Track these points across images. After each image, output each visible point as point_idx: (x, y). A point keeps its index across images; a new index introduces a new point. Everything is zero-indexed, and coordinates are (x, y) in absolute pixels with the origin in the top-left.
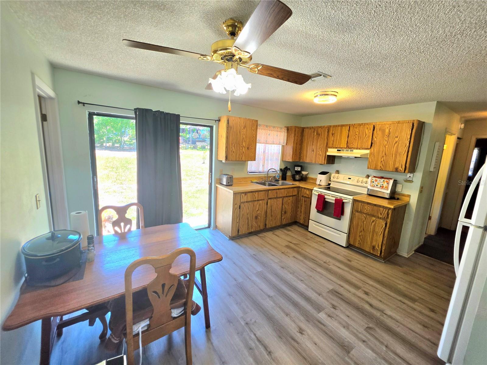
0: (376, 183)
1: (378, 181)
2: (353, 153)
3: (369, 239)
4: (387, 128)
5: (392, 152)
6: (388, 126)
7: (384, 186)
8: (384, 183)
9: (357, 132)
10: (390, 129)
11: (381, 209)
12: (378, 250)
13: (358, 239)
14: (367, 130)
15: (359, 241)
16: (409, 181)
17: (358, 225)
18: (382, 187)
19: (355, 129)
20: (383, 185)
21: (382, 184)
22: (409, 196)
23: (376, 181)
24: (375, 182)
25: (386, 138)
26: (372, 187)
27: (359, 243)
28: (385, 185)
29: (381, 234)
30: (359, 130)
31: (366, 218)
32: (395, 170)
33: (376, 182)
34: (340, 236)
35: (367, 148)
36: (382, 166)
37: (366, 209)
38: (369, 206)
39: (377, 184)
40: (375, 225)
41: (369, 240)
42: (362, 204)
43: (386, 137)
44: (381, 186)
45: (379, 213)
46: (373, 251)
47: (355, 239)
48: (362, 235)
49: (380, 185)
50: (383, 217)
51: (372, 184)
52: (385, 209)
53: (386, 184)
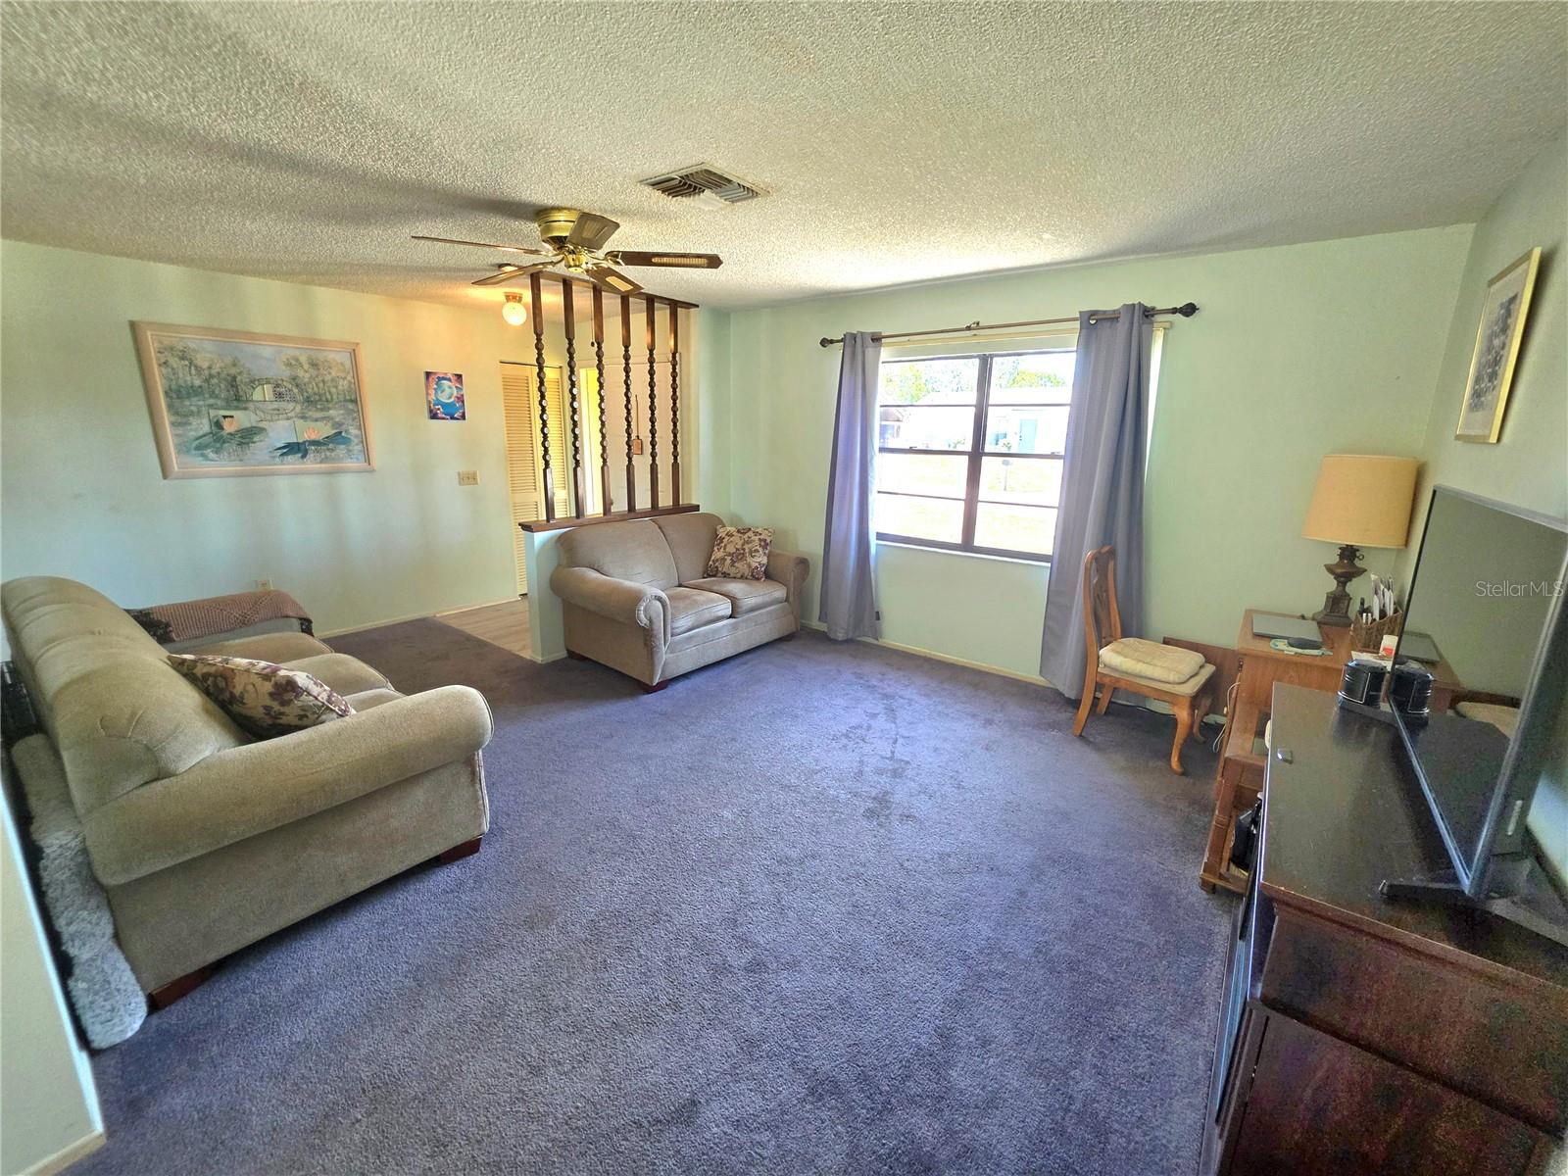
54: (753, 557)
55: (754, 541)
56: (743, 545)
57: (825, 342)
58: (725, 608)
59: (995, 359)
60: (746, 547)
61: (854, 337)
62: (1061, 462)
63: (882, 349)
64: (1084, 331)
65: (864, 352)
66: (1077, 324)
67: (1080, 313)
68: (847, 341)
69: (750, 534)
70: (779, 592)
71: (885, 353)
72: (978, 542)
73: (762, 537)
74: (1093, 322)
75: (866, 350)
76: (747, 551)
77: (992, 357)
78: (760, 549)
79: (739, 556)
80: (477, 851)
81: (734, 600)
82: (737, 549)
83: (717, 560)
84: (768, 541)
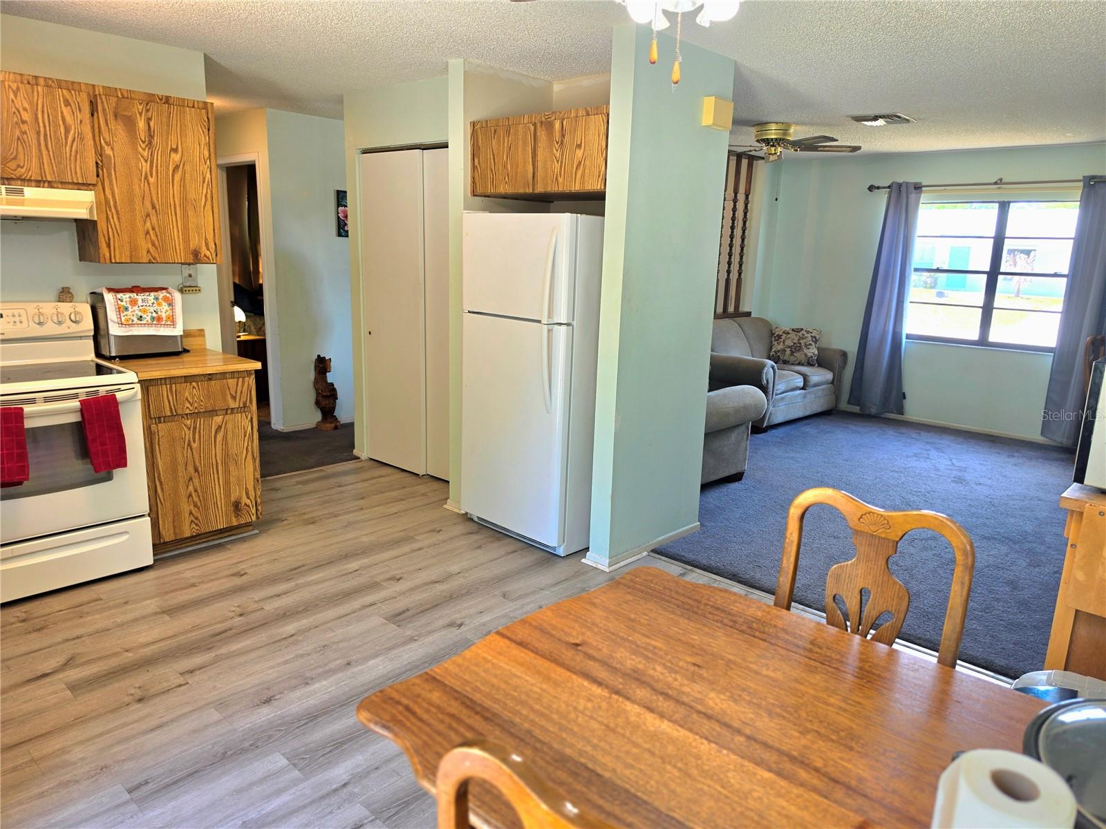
0: (137, 312)
1: (140, 303)
2: (22, 203)
3: (217, 489)
4: (141, 114)
5: (171, 199)
6: (140, 107)
7: (164, 315)
8: (159, 304)
9: (25, 109)
10: (149, 119)
11: (232, 382)
12: (249, 506)
13: (186, 507)
14: (66, 111)
15: (191, 513)
16: (190, 289)
17: (174, 462)
18: (158, 320)
19: (12, 96)
20: (157, 313)
21: (155, 309)
22: (201, 333)
23: (134, 302)
24: (130, 309)
25: (144, 150)
26: (128, 328)
27: (192, 521)
28: (164, 311)
29: (246, 457)
30: (31, 103)
31: (195, 428)
32: (191, 257)
33: (136, 308)
34: (125, 537)
35: (83, 184)
36: (152, 250)
37: (187, 399)
38: (194, 387)
39: (140, 314)
40: (225, 438)
41: (219, 493)
42: (171, 389)
43: (143, 146)
44: (153, 318)
45: (229, 396)
46: (237, 516)
47: (177, 516)
48: (196, 491)
49: (150, 314)
50: (241, 405)
51: (123, 319)
52: (241, 379)
53: (165, 307)
54: (808, 349)
55: (806, 337)
56: (799, 340)
57: (871, 188)
58: (799, 382)
59: (1011, 204)
60: (801, 341)
61: (900, 185)
62: (1065, 280)
63: (922, 195)
64: (1086, 189)
65: (907, 197)
66: (1081, 184)
67: (1084, 177)
68: (894, 188)
69: (803, 332)
70: (829, 376)
71: (924, 197)
72: (993, 337)
73: (813, 335)
74: (1092, 183)
75: (910, 196)
76: (803, 344)
77: (1009, 203)
78: (813, 343)
79: (796, 348)
80: (740, 480)
81: (805, 377)
82: (795, 343)
83: (779, 351)
84: (817, 338)
